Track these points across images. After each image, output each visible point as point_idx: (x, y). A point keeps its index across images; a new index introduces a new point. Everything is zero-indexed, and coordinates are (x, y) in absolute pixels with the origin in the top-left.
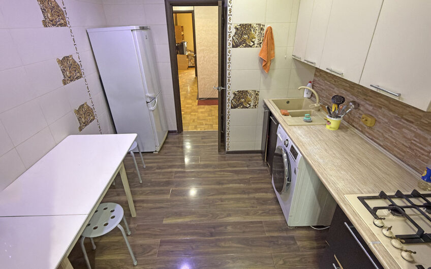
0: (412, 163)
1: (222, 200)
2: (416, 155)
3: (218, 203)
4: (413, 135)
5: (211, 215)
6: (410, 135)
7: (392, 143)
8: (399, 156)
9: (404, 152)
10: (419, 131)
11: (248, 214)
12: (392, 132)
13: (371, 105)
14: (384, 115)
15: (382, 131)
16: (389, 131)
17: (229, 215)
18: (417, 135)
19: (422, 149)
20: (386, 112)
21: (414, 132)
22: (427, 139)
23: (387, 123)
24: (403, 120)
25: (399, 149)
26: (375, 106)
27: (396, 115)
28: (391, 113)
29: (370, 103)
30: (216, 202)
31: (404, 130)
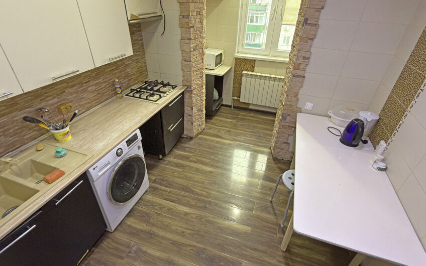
0: (104, 98)
1: (182, 234)
2: (103, 94)
3: (189, 232)
4: (94, 86)
5: (203, 220)
6: (93, 88)
7: (89, 103)
8: (97, 104)
9: (97, 99)
10: (95, 82)
11: (169, 209)
12: (84, 98)
13: (54, 98)
14: (71, 94)
15: (78, 104)
16: (81, 98)
17: (186, 214)
18: (96, 85)
19: (102, 88)
20: (70, 90)
21: (93, 85)
22: (100, 82)
23: (77, 96)
24: (84, 85)
25: (95, 100)
26: (58, 95)
27: (78, 86)
28: (74, 88)
29: (52, 97)
30: (190, 234)
31: (89, 89)
